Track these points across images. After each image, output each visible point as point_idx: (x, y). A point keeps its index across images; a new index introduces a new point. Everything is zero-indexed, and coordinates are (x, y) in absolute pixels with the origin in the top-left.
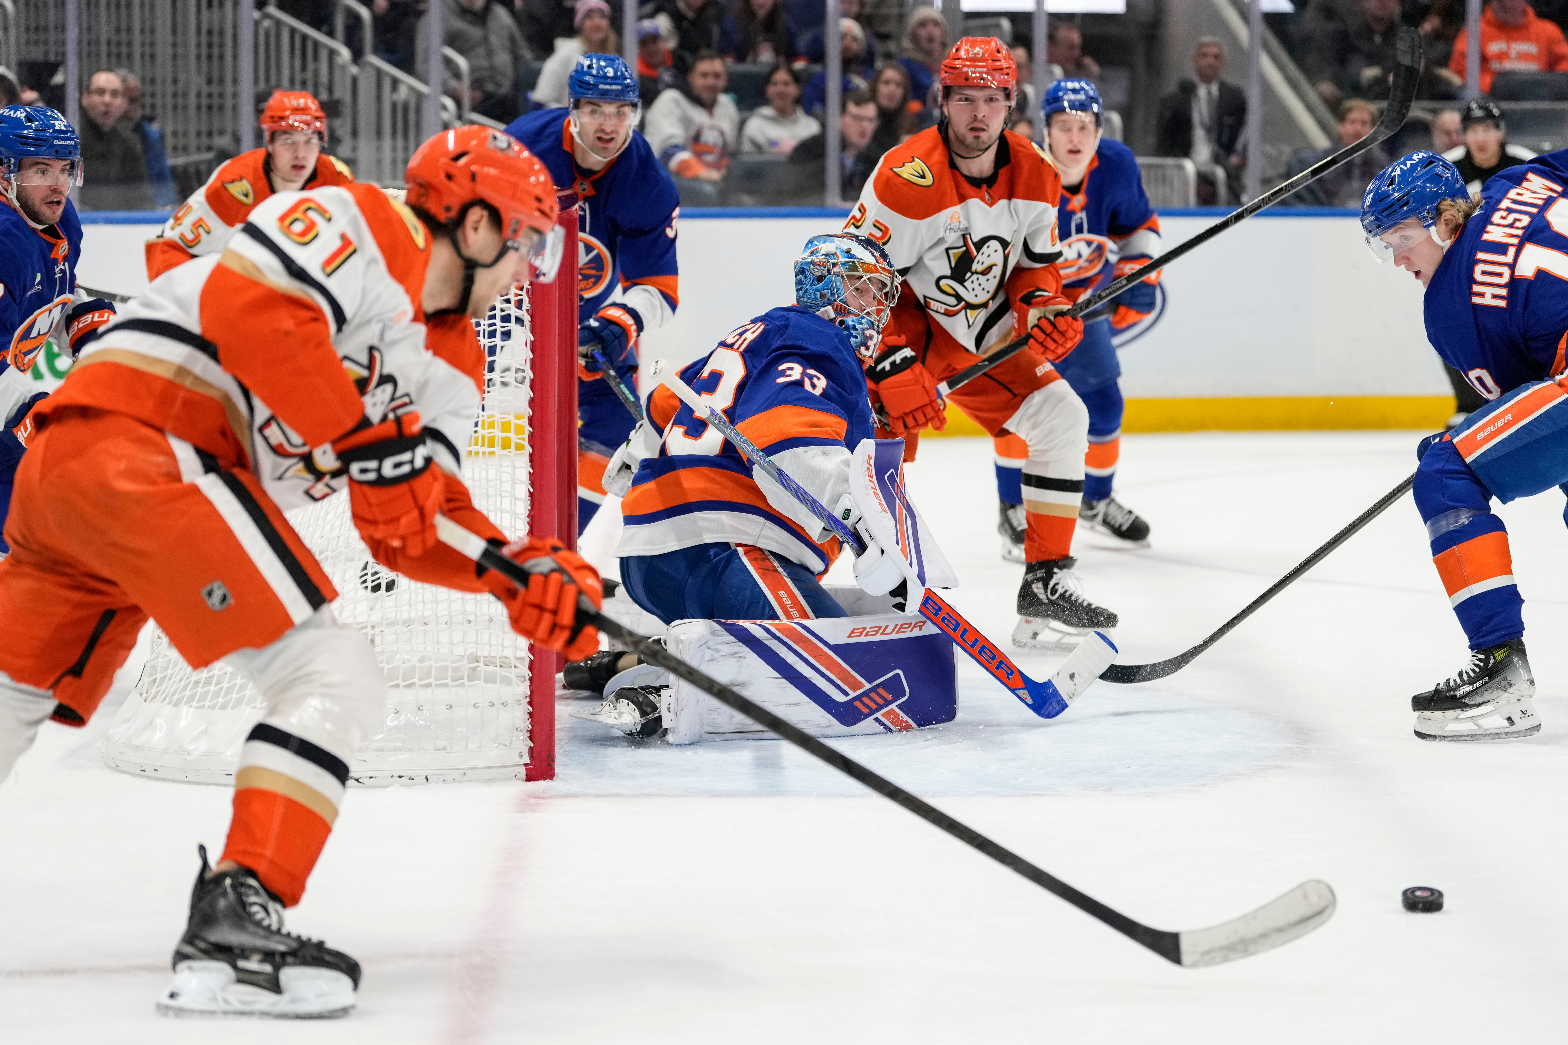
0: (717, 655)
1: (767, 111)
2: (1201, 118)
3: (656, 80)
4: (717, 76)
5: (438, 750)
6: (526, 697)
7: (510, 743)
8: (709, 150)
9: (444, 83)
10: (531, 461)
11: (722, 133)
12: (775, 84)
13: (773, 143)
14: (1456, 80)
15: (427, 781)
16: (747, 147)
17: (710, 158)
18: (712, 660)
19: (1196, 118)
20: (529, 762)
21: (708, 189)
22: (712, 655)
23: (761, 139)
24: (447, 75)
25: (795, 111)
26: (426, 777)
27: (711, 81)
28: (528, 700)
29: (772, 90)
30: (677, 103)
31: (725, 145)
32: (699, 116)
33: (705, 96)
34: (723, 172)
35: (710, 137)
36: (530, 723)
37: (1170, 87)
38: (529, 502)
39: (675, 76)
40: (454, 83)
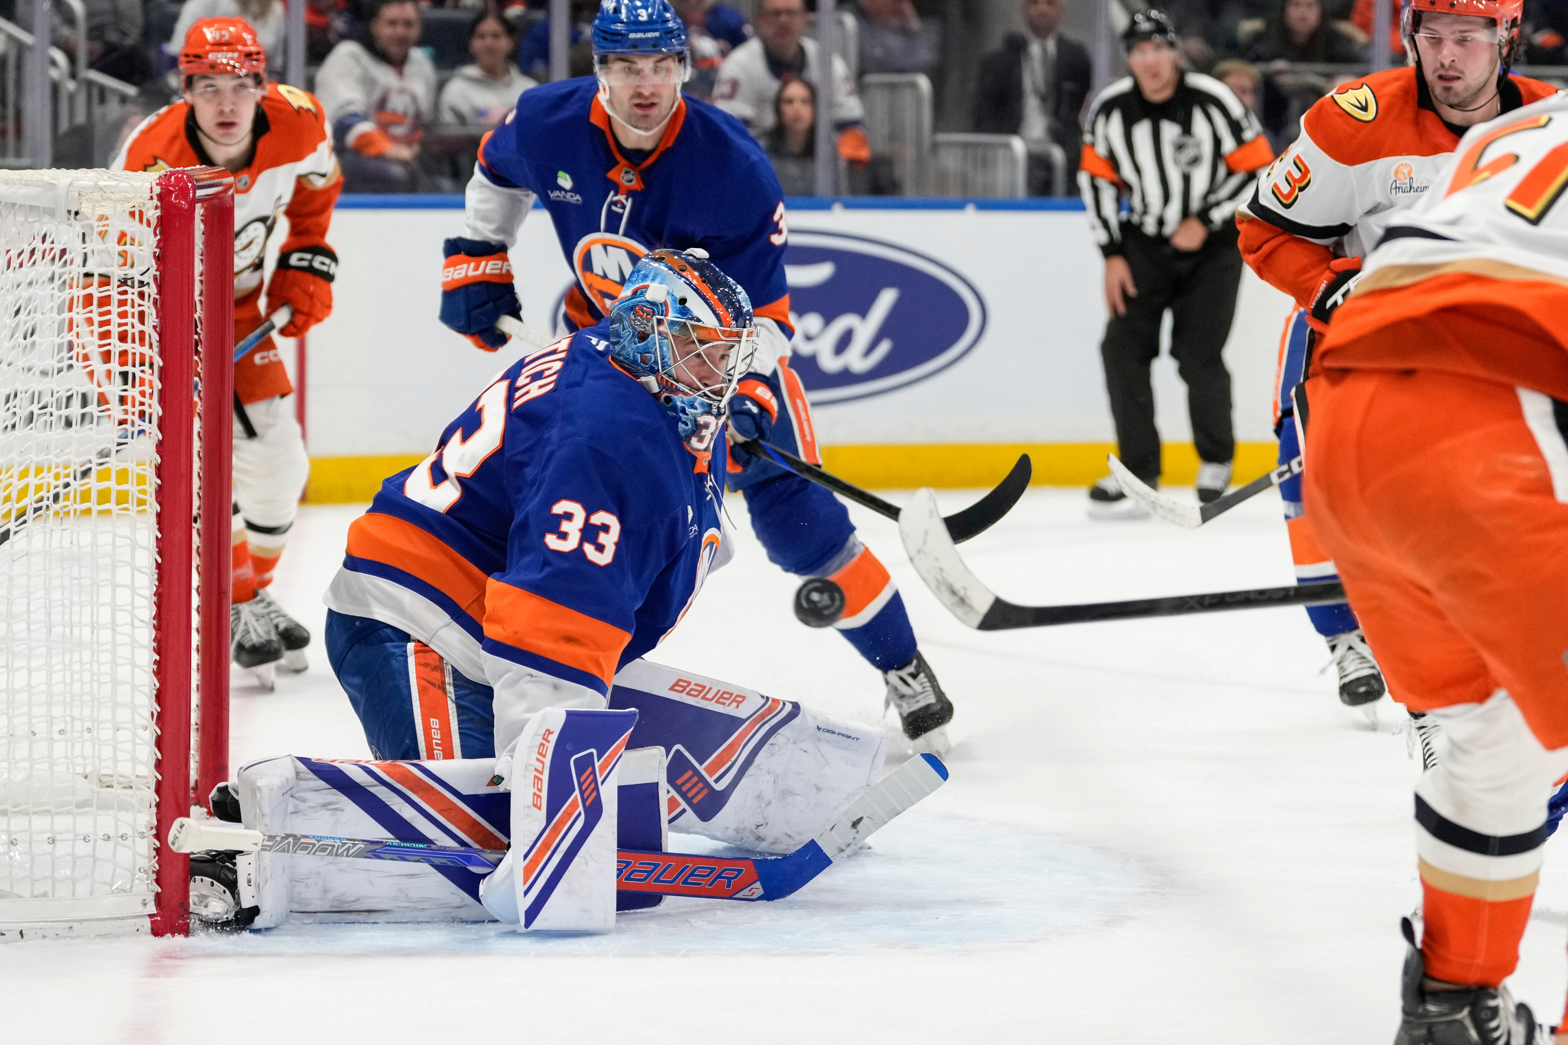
0: (302, 806)
1: (472, 71)
2: (1034, 83)
3: (325, 29)
4: (408, 23)
5: (35, 897)
6: (152, 828)
7: (132, 887)
8: (398, 119)
9: (53, 30)
10: (159, 523)
11: (414, 99)
12: (483, 36)
13: (481, 113)
14: (1360, 37)
15: (22, 936)
16: (447, 117)
17: (399, 131)
18: (296, 812)
19: (1028, 83)
20: (155, 912)
21: (397, 171)
22: (295, 806)
23: (464, 108)
24: (57, 20)
25: (507, 71)
26: (21, 933)
27: (400, 30)
28: (154, 832)
29: (478, 45)
30: (357, 59)
31: (418, 115)
32: (384, 75)
33: (394, 50)
34: (416, 148)
35: (398, 103)
36: (157, 862)
37: (994, 43)
38: (156, 576)
39: (350, 23)
40: (65, 31)
